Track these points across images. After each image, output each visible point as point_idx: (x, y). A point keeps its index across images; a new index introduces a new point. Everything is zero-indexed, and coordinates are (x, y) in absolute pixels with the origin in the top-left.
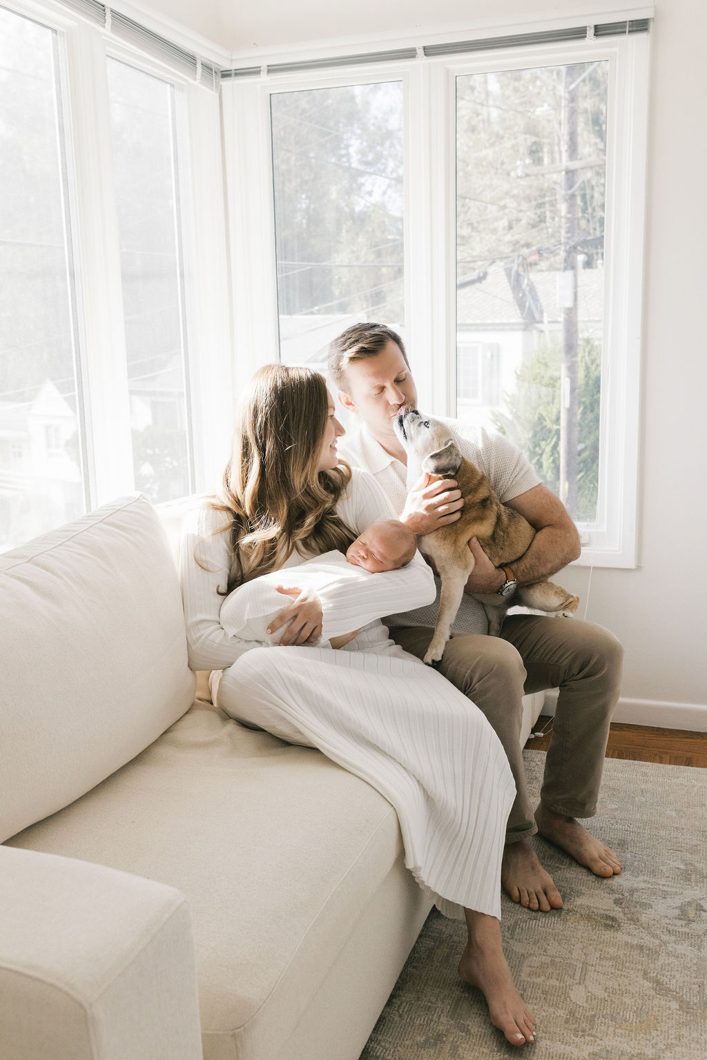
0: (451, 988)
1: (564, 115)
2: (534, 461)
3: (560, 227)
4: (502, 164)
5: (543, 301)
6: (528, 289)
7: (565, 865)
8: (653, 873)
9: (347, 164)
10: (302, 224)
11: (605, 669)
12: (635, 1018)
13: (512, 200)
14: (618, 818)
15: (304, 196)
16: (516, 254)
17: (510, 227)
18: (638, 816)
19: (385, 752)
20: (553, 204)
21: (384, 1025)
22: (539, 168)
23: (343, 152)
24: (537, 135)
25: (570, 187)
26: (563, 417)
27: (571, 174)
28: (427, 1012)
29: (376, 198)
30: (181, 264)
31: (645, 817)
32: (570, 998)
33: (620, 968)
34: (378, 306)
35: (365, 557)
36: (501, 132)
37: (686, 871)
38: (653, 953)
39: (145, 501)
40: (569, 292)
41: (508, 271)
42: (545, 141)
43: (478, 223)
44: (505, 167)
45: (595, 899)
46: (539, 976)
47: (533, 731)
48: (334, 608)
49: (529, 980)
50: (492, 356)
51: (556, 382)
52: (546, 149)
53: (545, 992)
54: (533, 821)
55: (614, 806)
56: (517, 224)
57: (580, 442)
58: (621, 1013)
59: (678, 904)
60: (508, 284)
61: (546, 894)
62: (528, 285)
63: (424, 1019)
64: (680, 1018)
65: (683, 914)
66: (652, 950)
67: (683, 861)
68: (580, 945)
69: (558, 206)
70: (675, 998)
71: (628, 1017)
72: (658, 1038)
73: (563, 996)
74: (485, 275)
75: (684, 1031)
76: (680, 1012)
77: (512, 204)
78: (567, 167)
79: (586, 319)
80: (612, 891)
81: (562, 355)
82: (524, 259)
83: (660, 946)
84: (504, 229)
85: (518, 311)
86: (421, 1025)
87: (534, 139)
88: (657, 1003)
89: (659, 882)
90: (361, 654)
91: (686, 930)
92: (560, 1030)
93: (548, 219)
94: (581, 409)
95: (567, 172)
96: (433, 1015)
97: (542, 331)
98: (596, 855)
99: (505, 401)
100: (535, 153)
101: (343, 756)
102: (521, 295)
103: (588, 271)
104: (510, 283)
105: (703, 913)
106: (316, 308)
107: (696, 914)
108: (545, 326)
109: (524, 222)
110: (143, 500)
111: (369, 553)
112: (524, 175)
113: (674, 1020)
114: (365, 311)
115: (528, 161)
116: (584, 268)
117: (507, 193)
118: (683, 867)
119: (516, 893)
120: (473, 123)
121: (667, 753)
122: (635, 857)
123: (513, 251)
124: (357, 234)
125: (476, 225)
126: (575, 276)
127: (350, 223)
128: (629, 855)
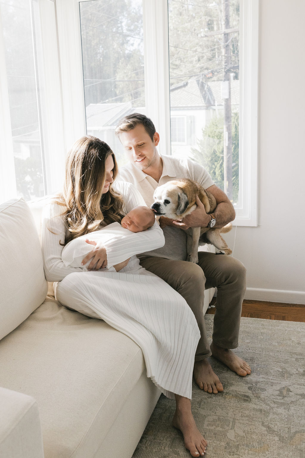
0: (170, 433)
1: (223, 7)
2: (212, 172)
3: (222, 60)
4: (195, 30)
5: (215, 95)
6: (207, 90)
7: (225, 371)
8: (267, 374)
9: (121, 31)
10: (100, 60)
11: (237, 279)
12: (258, 445)
13: (200, 47)
14: (250, 347)
15: (101, 47)
16: (201, 73)
17: (199, 60)
18: (260, 345)
19: (137, 321)
20: (219, 49)
21: (138, 452)
22: (212, 32)
23: (119, 25)
24: (210, 16)
25: (226, 41)
26: (225, 151)
27: (226, 35)
28: (159, 445)
29: (135, 47)
30: (38, 85)
31: (263, 346)
32: (227, 436)
33: (251, 420)
34: (137, 99)
35: (130, 224)
36: (194, 15)
37: (282, 372)
38: (266, 413)
39: (23, 201)
40: (227, 91)
41: (198, 81)
42: (215, 19)
43: (184, 58)
44: (196, 32)
45: (240, 387)
46: (212, 426)
47: (210, 305)
48: (112, 251)
49: (208, 428)
50: (191, 122)
51: (222, 134)
52: (215, 23)
53: (215, 434)
54: (210, 349)
55: (248, 341)
56: (202, 59)
57: (234, 162)
58: (251, 443)
59: (278, 388)
60: (198, 87)
61: (215, 385)
62: (207, 88)
63: (157, 449)
64: (279, 445)
65: (281, 394)
66: (266, 411)
67: (281, 367)
68: (232, 410)
69: (221, 50)
70: (277, 435)
71: (254, 445)
72: (269, 455)
73: (223, 435)
74: (187, 84)
75: (281, 451)
76: (279, 442)
77: (199, 50)
78: (225, 32)
79: (235, 104)
80: (247, 383)
81: (224, 121)
82: (205, 76)
83: (270, 409)
84: (196, 61)
85: (203, 100)
86: (156, 451)
87: (209, 18)
88: (268, 438)
89: (270, 378)
90: (125, 274)
91: (282, 401)
92: (222, 453)
93: (217, 56)
94: (234, 146)
95: (225, 34)
96: (162, 447)
97: (214, 110)
98: (239, 366)
99: (198, 143)
100: (210, 25)
101: (116, 324)
102: (204, 93)
103: (236, 81)
104: (199, 87)
105: (290, 393)
106: (107, 100)
107: (287, 393)
108: (216, 107)
109: (205, 57)
110: (22, 201)
111: (132, 222)
112: (204, 36)
113: (276, 446)
114: (131, 101)
115: (206, 29)
116: (234, 79)
117: (197, 44)
118: (280, 370)
119: (202, 385)
120: (180, 11)
121: (274, 314)
122: (258, 366)
123: (200, 72)
124: (127, 65)
125: (183, 59)
126: (230, 84)
127: (123, 59)
128: (255, 365)
